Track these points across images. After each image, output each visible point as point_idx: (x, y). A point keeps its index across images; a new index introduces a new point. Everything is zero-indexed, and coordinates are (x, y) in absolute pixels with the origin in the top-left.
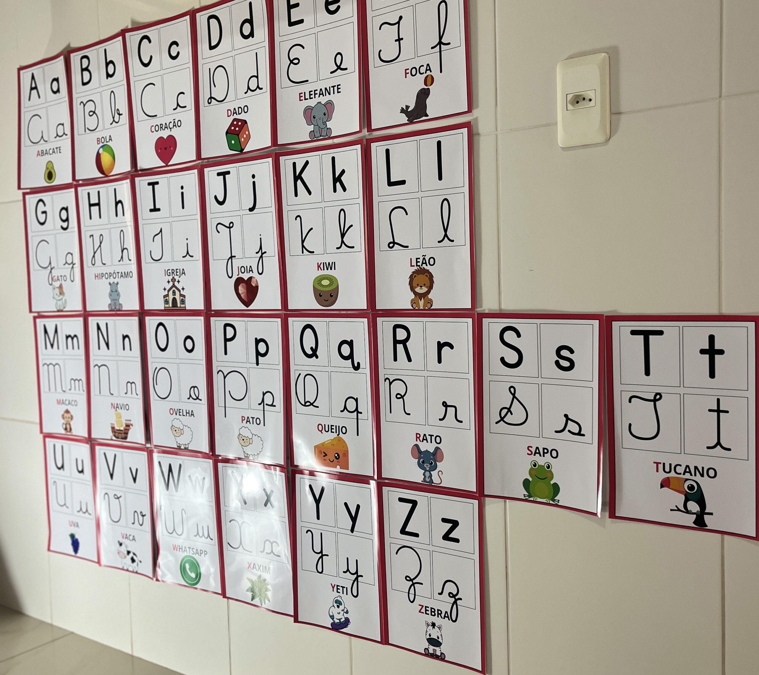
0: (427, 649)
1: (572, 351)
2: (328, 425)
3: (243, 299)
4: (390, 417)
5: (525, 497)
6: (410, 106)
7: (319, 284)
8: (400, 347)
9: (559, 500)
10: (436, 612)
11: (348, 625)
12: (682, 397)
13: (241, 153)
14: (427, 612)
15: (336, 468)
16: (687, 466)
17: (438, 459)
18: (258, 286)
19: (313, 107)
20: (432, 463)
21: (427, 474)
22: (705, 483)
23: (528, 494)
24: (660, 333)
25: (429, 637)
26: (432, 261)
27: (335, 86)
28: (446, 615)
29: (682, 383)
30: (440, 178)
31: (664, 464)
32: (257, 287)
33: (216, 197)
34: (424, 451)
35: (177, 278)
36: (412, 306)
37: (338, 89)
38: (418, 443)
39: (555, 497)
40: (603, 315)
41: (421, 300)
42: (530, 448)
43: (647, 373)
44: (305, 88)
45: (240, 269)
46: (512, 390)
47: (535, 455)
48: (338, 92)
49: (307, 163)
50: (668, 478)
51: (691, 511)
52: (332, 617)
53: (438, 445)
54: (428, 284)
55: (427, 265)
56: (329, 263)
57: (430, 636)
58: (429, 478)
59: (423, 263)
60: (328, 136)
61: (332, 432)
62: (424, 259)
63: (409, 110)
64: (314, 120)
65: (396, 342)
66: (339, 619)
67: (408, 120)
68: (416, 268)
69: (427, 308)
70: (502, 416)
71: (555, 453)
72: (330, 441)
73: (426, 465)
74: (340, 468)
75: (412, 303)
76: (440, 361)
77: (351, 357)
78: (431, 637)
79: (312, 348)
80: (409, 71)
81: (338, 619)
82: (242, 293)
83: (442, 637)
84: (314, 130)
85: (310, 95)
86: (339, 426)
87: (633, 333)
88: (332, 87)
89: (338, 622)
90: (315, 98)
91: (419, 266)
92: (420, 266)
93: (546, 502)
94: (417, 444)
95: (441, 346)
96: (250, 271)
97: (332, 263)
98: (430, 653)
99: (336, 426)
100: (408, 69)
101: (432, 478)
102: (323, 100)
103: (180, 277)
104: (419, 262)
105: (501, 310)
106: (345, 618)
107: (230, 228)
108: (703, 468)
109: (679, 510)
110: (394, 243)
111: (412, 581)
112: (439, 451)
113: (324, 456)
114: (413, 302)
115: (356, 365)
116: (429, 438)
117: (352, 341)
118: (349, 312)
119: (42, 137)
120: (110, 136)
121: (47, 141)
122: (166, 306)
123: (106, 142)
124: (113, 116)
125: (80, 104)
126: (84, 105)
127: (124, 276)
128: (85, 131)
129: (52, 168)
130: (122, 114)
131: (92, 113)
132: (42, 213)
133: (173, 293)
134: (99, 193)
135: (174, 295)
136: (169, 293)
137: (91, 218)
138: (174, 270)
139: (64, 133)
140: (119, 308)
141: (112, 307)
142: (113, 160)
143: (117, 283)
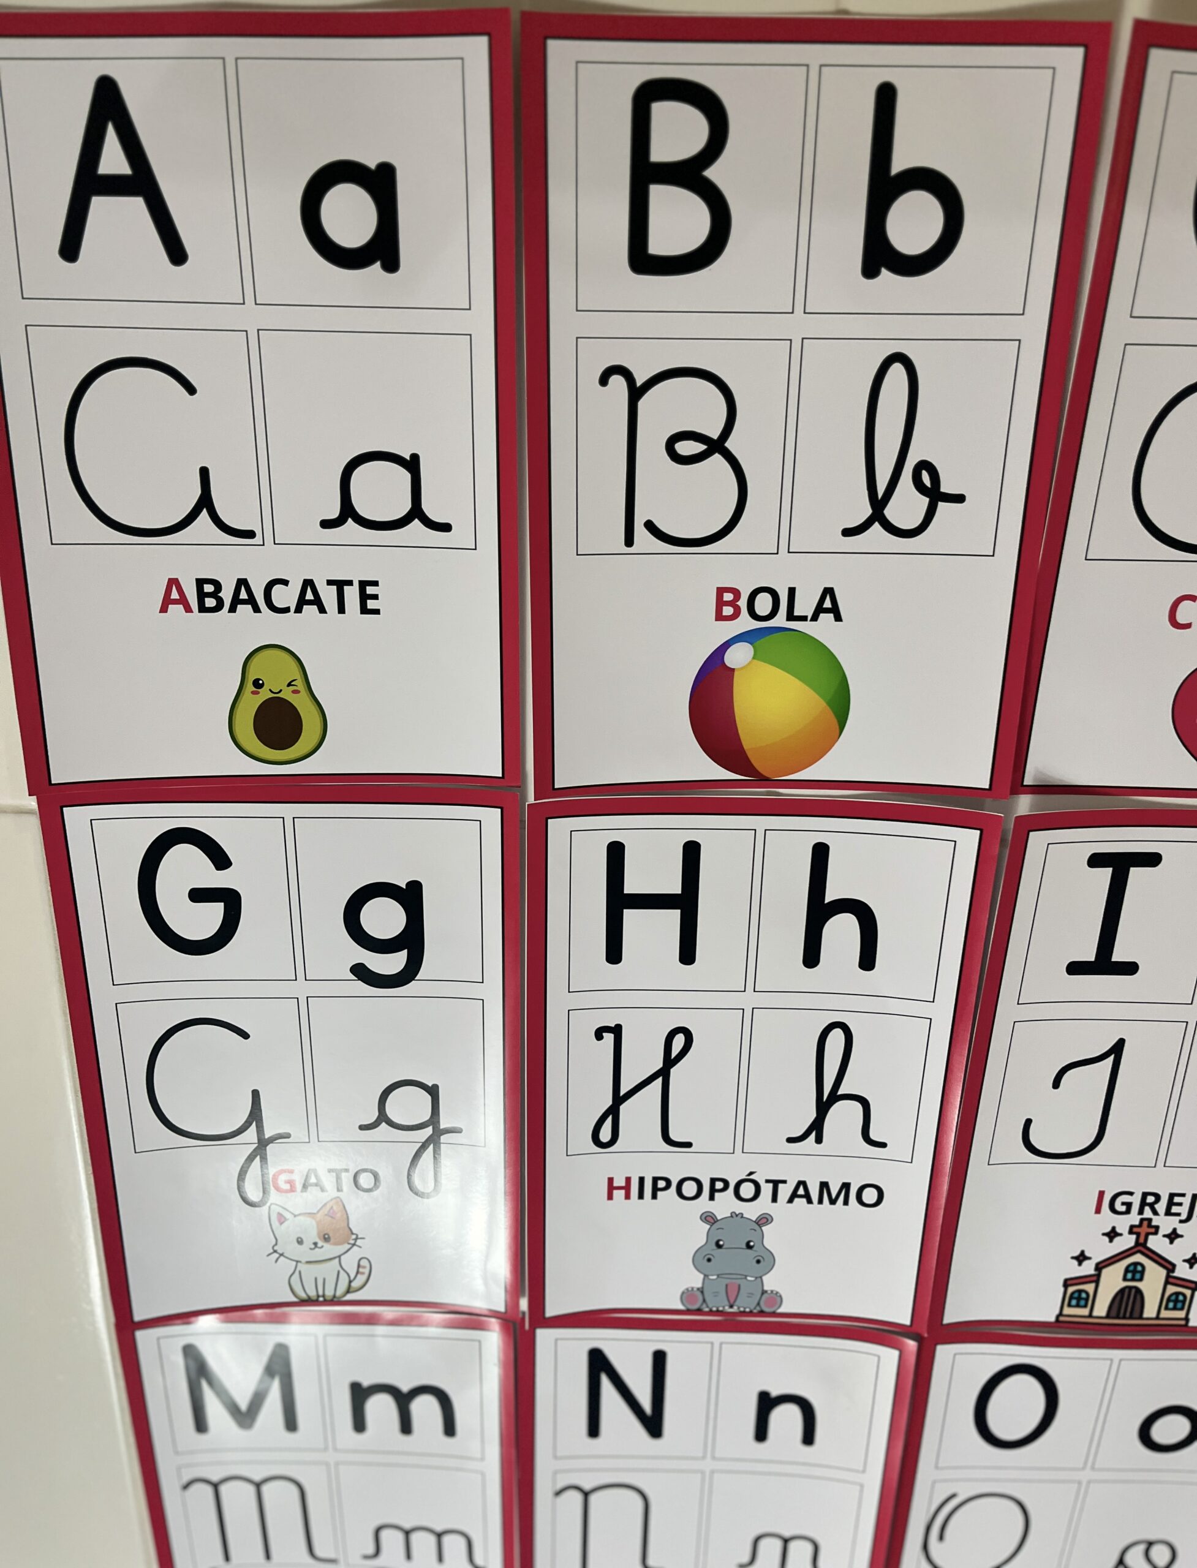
103: (1181, 1222)
119: (205, 502)
120: (829, 592)
121: (250, 534)
122: (1067, 1311)
123: (791, 617)
124: (881, 490)
125: (604, 380)
126: (636, 393)
127: (815, 1196)
128: (629, 541)
129: (289, 685)
130: (959, 499)
131: (700, 447)
132: (198, 895)
133: (1127, 1270)
134: (692, 852)
135: (1133, 1279)
136: (1105, 1272)
137: (614, 954)
138: (1158, 1197)
139: (416, 512)
140: (758, 1304)
141: (704, 1301)
142: (828, 708)
143: (764, 1220)
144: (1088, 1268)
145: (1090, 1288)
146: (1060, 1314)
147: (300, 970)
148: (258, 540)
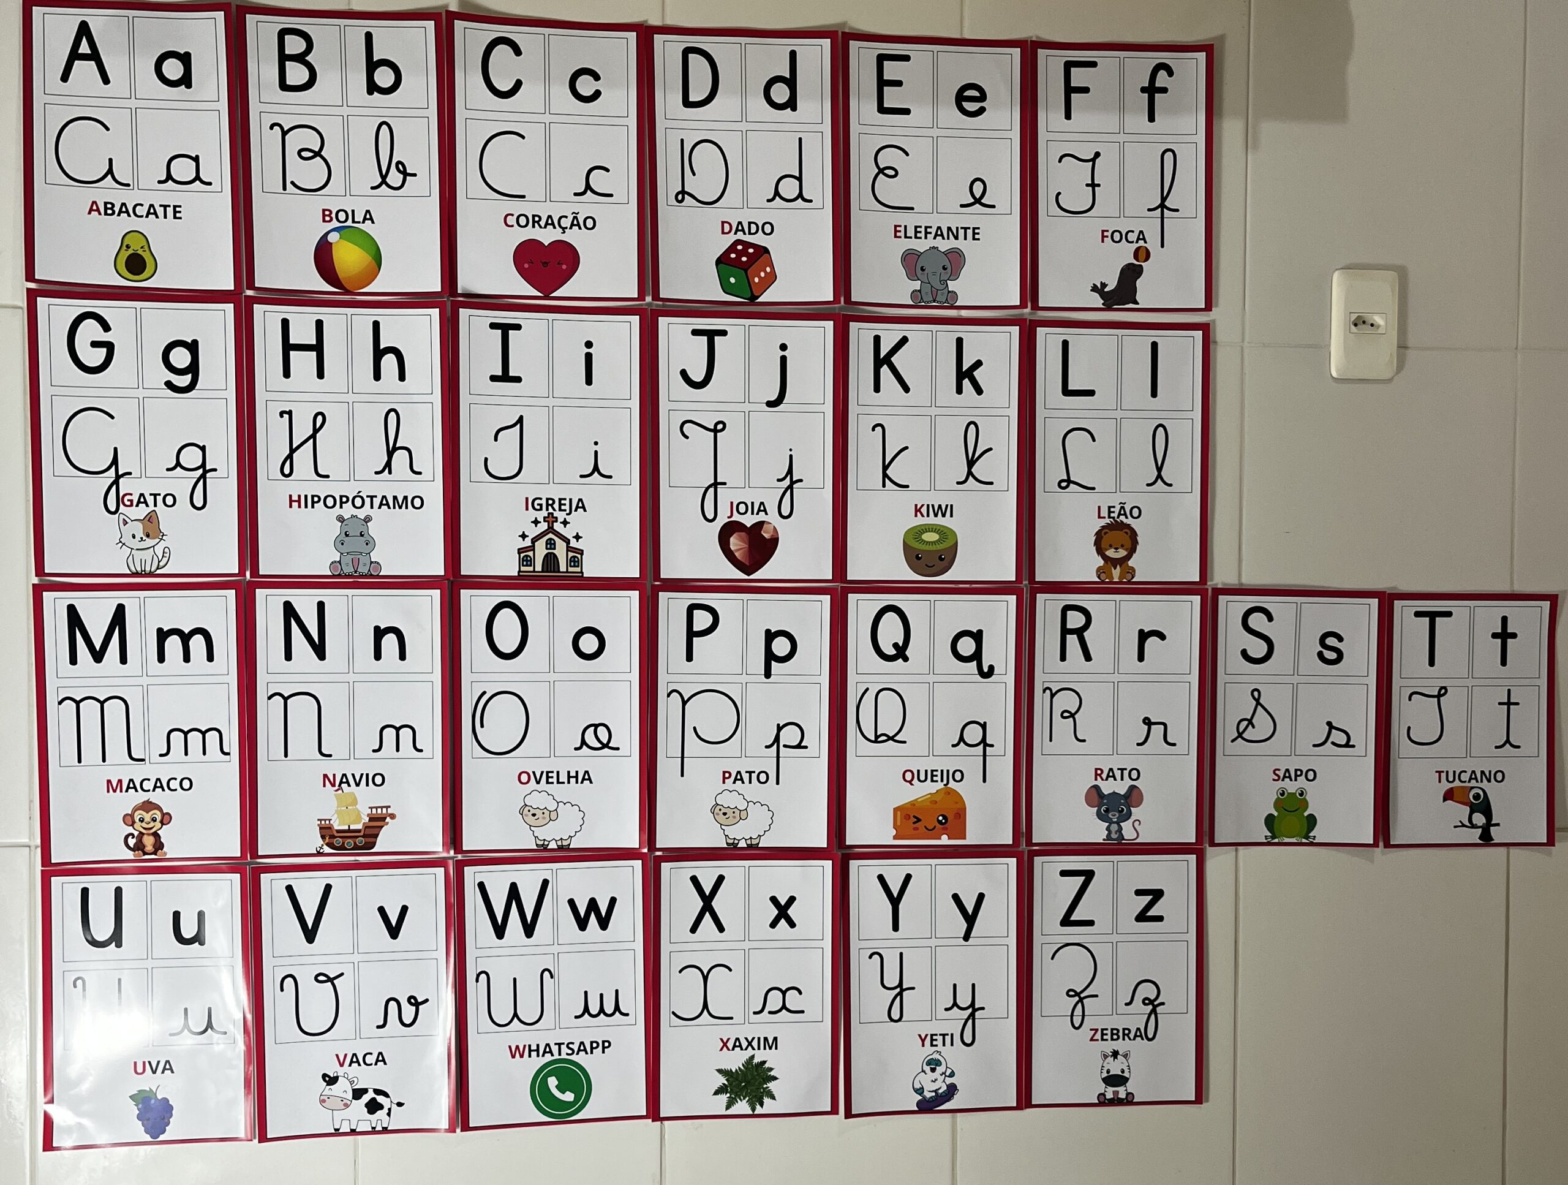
0: (1103, 1095)
1: (1340, 639)
2: (926, 771)
3: (739, 560)
4: (1048, 747)
5: (1266, 839)
6: (1107, 285)
7: (916, 538)
8: (1072, 639)
9: (1315, 837)
10: (1121, 1034)
11: (955, 1096)
12: (1470, 690)
13: (752, 303)
14: (1105, 1037)
15: (940, 839)
16: (1473, 772)
17: (1134, 804)
18: (778, 539)
19: (922, 253)
20: (1123, 809)
21: (1114, 827)
22: (1491, 789)
23: (1270, 835)
24: (1448, 614)
25: (1106, 1075)
26: (1136, 512)
27: (969, 228)
28: (1138, 1034)
29: (1471, 675)
30: (1154, 394)
31: (1447, 772)
32: (774, 542)
33: (684, 373)
34: (1109, 794)
35: (561, 516)
36: (1099, 577)
37: (974, 234)
38: (1099, 782)
39: (1310, 832)
40: (1386, 592)
41: (1115, 569)
42: (1277, 772)
43: (1432, 663)
44: (909, 220)
45: (734, 507)
46: (1256, 694)
47: (1283, 780)
48: (974, 239)
49: (904, 340)
50: (1452, 788)
51: (1476, 824)
52: (920, 1091)
53: (1134, 783)
54: (1129, 545)
55: (1127, 518)
56: (940, 506)
57: (1108, 1072)
58: (1116, 834)
59: (1120, 514)
60: (948, 303)
61: (932, 781)
62: (1122, 508)
63: (1106, 290)
64: (921, 274)
65: (1065, 631)
66: (935, 1091)
67: (1103, 304)
68: (1108, 521)
69: (1125, 580)
70: (1241, 730)
71: (1311, 775)
72: (929, 796)
73: (1112, 815)
74: (949, 839)
75: (1099, 573)
76: (1141, 658)
77: (977, 656)
78: (1110, 1074)
79: (896, 645)
80: (1109, 234)
81: (932, 1091)
82: (738, 550)
83: (1129, 1069)
84: (920, 290)
85: (916, 232)
86: (948, 771)
87: (1418, 614)
88: (962, 228)
89: (931, 1097)
90: (926, 238)
91: (1113, 518)
92: (1116, 519)
93: (1296, 841)
94: (1097, 785)
95: (1143, 636)
96: (759, 510)
97: (947, 506)
98: (1108, 1100)
99: (942, 771)
100: (1107, 231)
101: (1122, 832)
102: (944, 245)
103: (567, 514)
104: (1114, 512)
105: (1242, 584)
106: (947, 1085)
107: (715, 431)
108: (1490, 772)
109: (1463, 825)
110: (1069, 481)
111: (1078, 996)
112: (1135, 792)
113: (914, 823)
114: (1101, 571)
115: (986, 669)
116: (1118, 774)
117: (980, 632)
118: (974, 586)
119: (110, 171)
120: (368, 212)
121: (128, 185)
122: (523, 569)
123: (354, 221)
124: (384, 173)
125: (272, 127)
126: (284, 133)
127: (391, 505)
128: (285, 188)
129: (142, 248)
130: (415, 175)
131: (311, 154)
132: (95, 344)
133: (547, 544)
134: (319, 324)
135: (550, 549)
136: (536, 543)
137: (287, 374)
138: (554, 502)
139: (198, 178)
140: (369, 570)
141: (342, 569)
142: (374, 261)
143: (368, 519)
144: (528, 543)
145: (531, 554)
146: (520, 571)
147: (140, 384)
148: (131, 187)
